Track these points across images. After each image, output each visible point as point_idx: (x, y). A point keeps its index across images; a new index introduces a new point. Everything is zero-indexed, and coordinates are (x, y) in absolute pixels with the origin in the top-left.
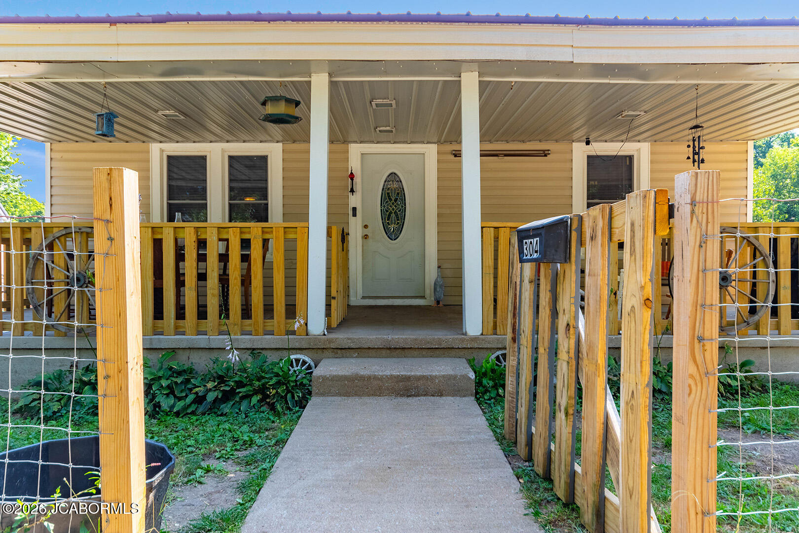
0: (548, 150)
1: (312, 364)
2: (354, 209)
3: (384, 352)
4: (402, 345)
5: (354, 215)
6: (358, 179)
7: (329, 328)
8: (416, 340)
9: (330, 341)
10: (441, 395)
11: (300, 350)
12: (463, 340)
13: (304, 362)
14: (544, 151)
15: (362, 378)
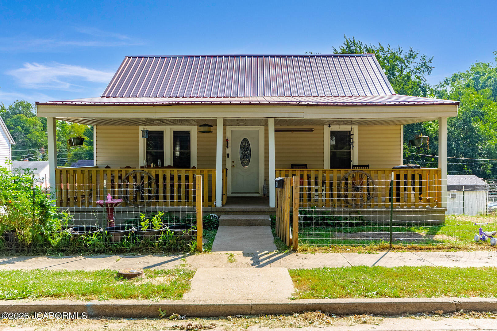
0: (313, 129)
1: (217, 217)
2: (228, 155)
3: (242, 213)
4: (248, 211)
5: (228, 157)
6: (230, 141)
7: (223, 205)
8: (253, 209)
9: (223, 209)
10: (260, 226)
11: (213, 212)
12: (268, 209)
13: (215, 216)
14: (311, 129)
15: (235, 220)
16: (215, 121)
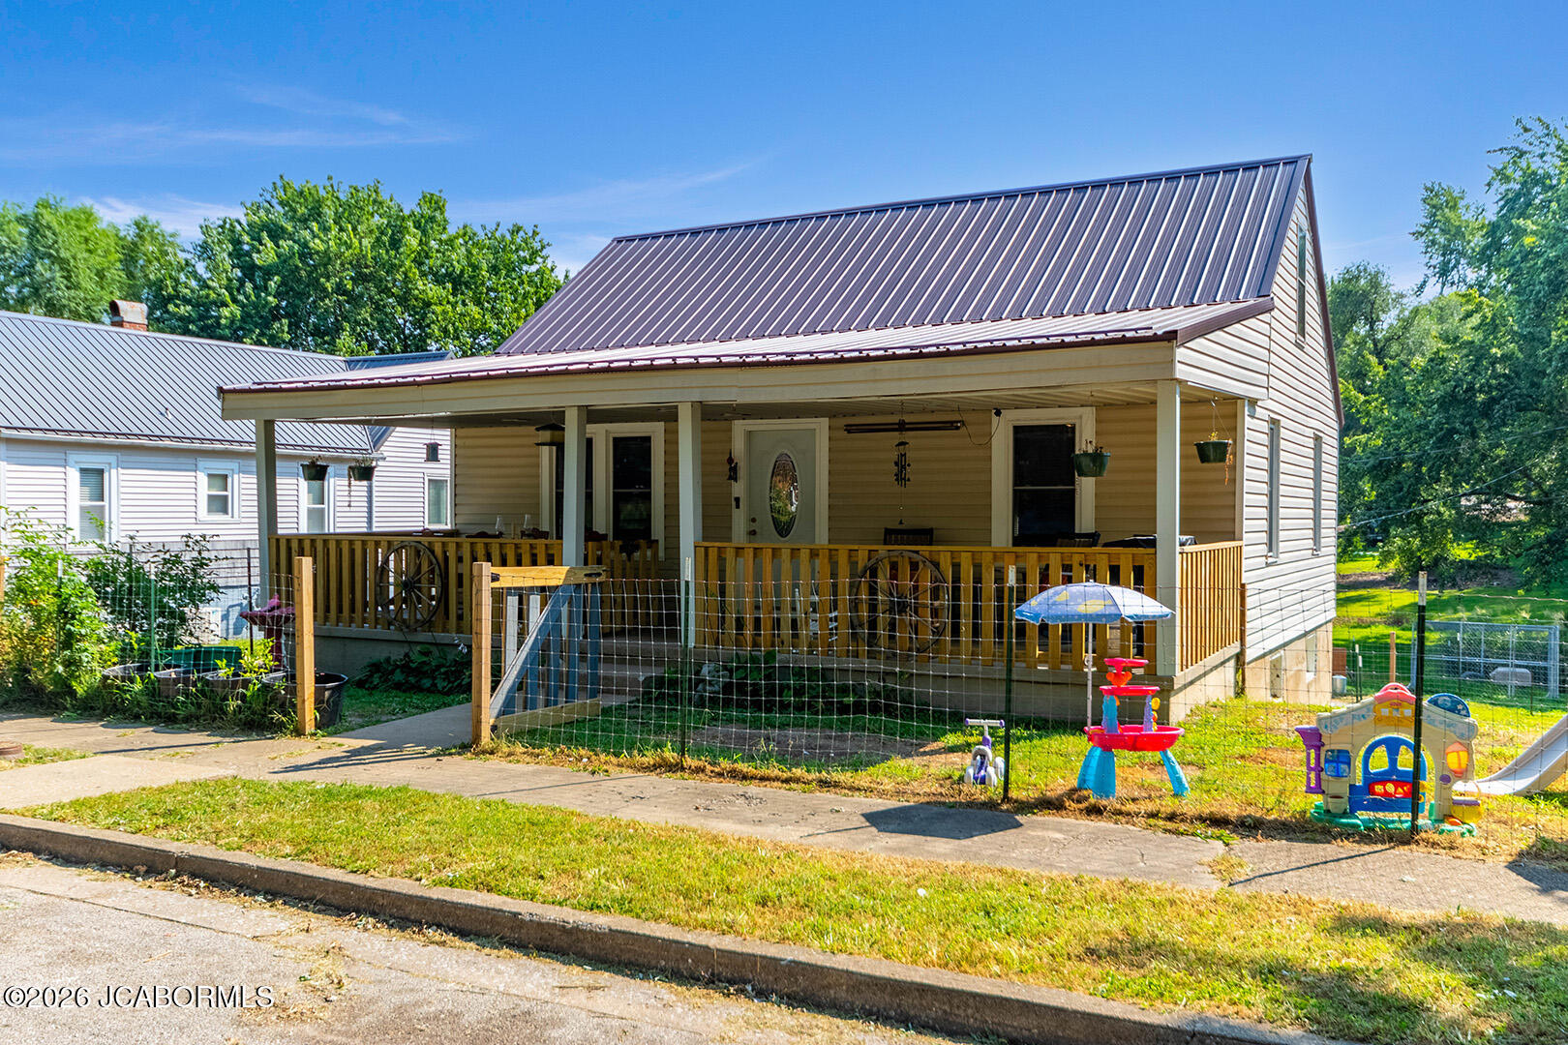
0: (959, 422)
2: (737, 500)
5: (738, 507)
14: (952, 422)
16: (560, 415)
